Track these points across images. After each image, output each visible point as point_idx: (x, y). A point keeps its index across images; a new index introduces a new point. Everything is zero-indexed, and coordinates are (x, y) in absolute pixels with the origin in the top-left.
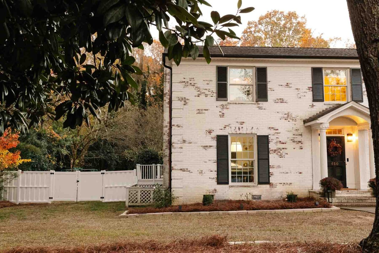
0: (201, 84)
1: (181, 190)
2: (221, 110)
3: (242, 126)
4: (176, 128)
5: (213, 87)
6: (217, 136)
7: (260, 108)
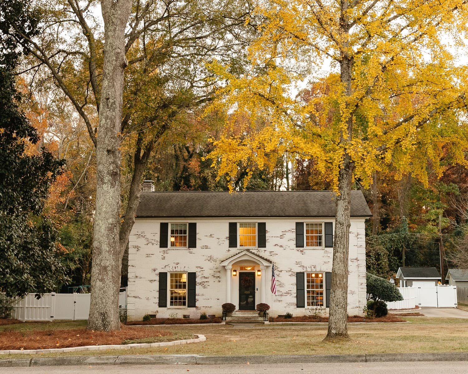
0: (149, 236)
1: (134, 311)
2: (163, 254)
3: (177, 266)
4: (131, 267)
5: (158, 238)
6: (160, 273)
7: (191, 253)
